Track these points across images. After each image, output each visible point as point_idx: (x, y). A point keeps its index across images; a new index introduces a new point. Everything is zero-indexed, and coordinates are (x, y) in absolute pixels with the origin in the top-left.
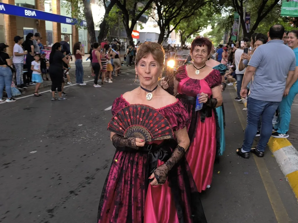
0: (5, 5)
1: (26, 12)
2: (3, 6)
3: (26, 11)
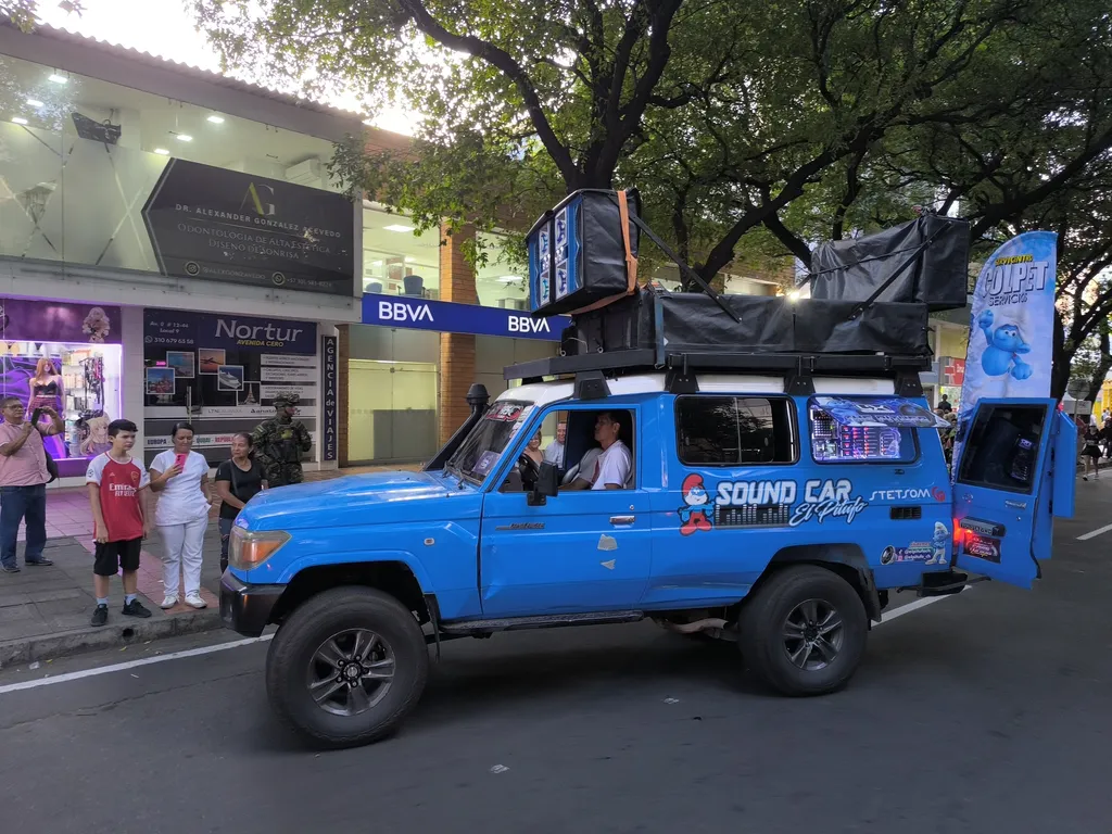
0: (435, 306)
1: (511, 323)
2: (426, 308)
3: (513, 320)
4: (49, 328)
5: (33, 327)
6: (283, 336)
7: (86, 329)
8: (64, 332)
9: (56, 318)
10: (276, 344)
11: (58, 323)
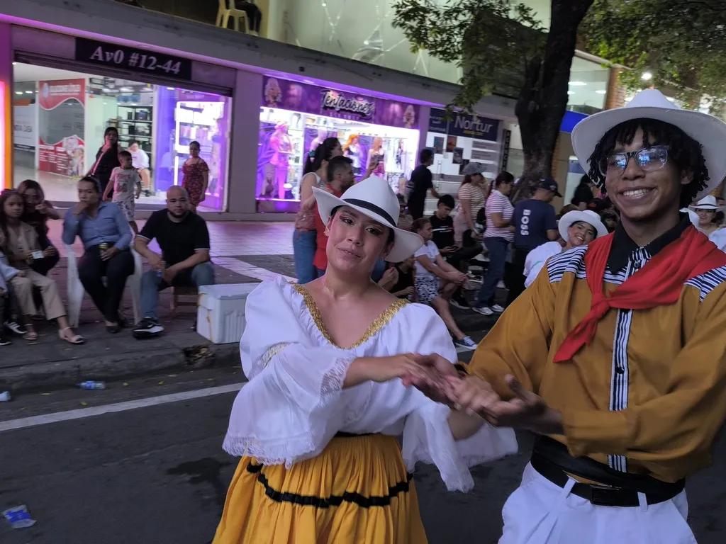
4: (391, 117)
5: (384, 117)
6: (483, 129)
7: (405, 120)
8: (396, 121)
9: (394, 111)
10: (480, 134)
11: (394, 115)
